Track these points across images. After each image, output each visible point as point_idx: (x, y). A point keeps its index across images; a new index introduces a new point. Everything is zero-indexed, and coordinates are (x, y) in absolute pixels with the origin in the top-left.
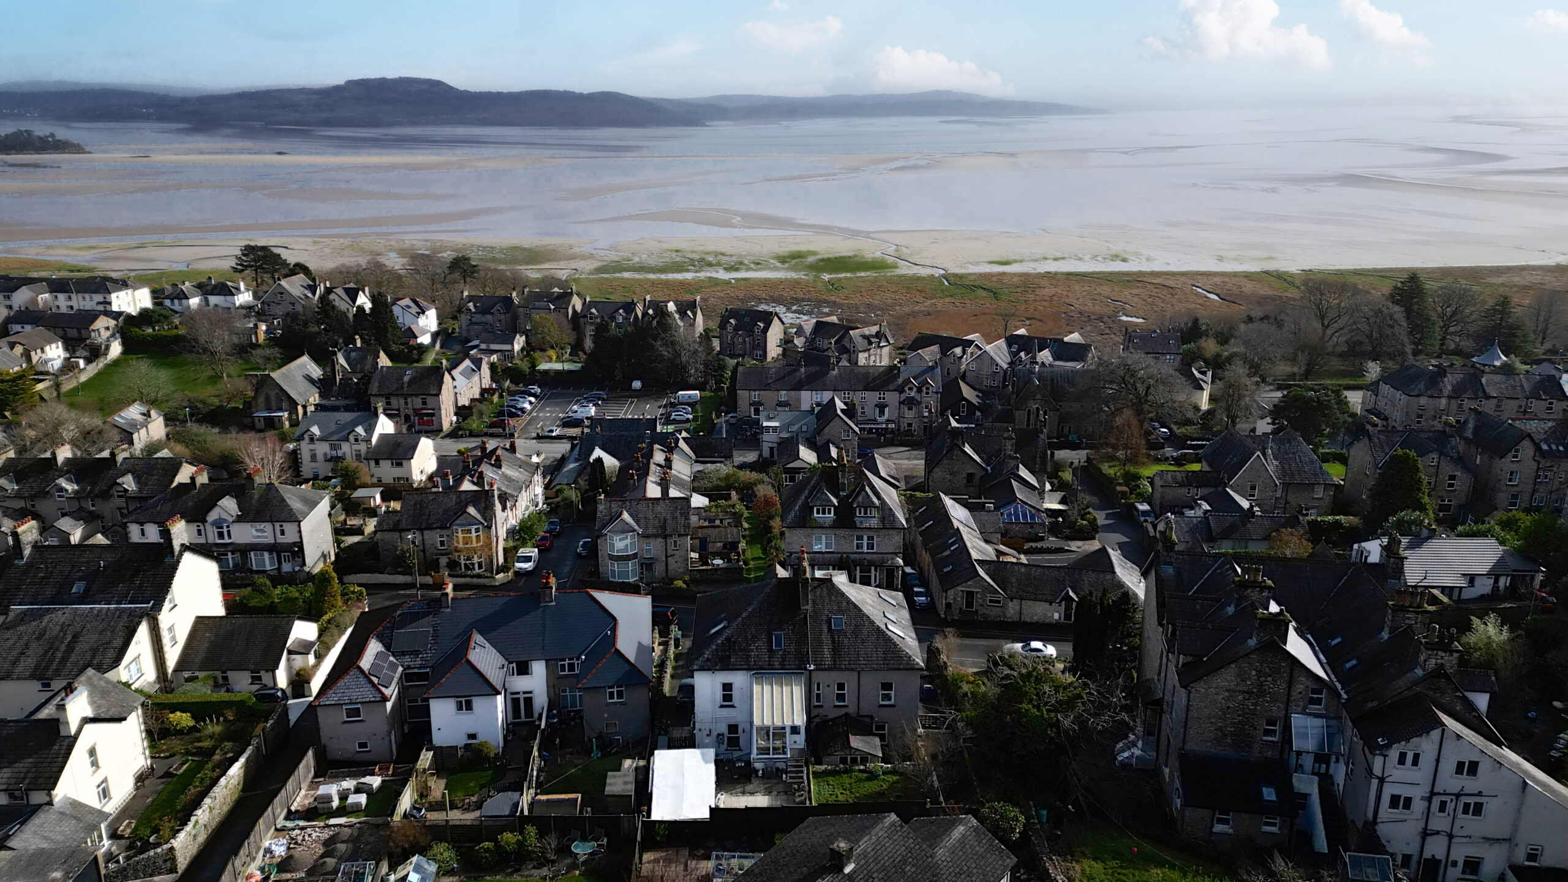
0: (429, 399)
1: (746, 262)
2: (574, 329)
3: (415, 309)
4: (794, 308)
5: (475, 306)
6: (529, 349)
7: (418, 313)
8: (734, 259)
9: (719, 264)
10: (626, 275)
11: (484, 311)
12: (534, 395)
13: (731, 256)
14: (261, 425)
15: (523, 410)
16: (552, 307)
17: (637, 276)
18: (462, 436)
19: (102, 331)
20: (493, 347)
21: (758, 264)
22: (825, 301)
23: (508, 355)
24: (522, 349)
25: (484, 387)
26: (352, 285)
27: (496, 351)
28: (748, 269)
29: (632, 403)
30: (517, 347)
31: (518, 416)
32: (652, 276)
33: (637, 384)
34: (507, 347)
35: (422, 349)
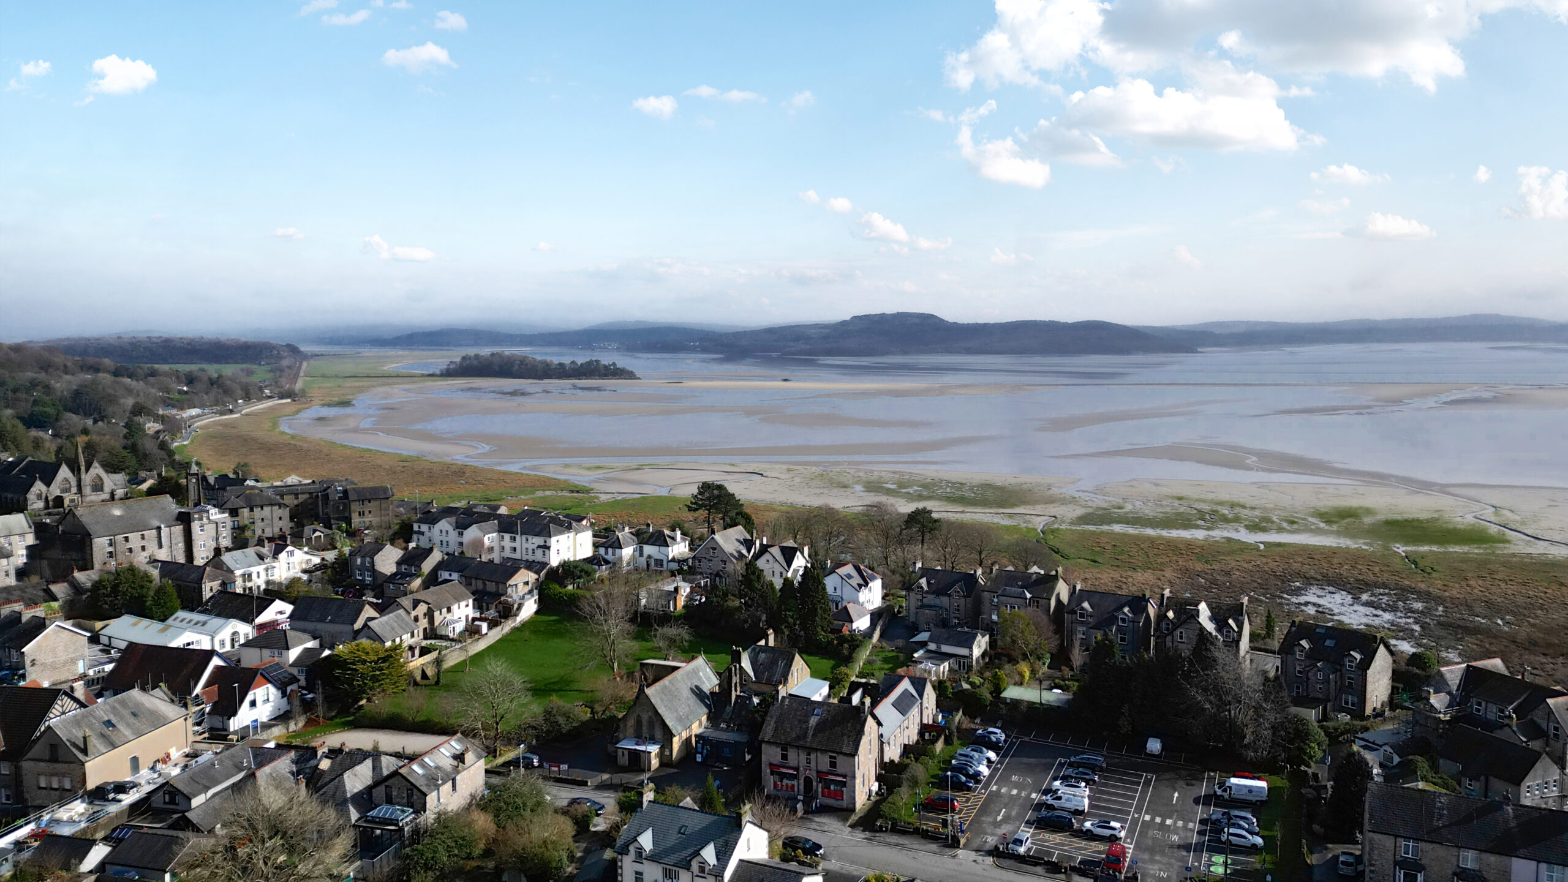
0: (840, 760)
1: (1275, 519)
2: (1056, 632)
3: (857, 580)
4: (1365, 597)
5: (928, 583)
6: (995, 656)
7: (860, 586)
8: (1257, 513)
9: (1237, 519)
10: (1117, 528)
11: (939, 590)
12: (994, 747)
13: (1253, 508)
14: (623, 760)
15: (976, 776)
16: (1029, 596)
17: (1131, 531)
18: (880, 830)
19: (521, 586)
20: (945, 649)
21: (1293, 522)
22: (1412, 590)
23: (963, 665)
24: (984, 655)
25: (925, 721)
26: (790, 543)
27: (948, 656)
28: (1280, 530)
29: (1148, 783)
30: (977, 652)
31: (969, 789)
32: (1150, 532)
33: (1154, 745)
34: (964, 651)
35: (855, 642)
